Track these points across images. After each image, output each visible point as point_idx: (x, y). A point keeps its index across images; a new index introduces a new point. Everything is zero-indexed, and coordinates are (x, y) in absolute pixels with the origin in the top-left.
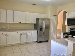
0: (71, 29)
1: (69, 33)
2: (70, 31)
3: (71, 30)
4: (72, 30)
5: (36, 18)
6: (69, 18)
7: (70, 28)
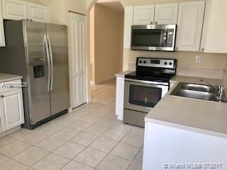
0: (139, 60)
1: (135, 75)
2: (138, 68)
3: (139, 64)
4: (143, 65)
5: (4, 20)
6: (137, 23)
7: (138, 58)
